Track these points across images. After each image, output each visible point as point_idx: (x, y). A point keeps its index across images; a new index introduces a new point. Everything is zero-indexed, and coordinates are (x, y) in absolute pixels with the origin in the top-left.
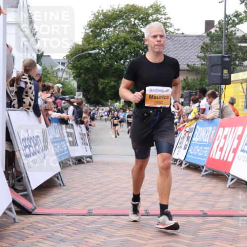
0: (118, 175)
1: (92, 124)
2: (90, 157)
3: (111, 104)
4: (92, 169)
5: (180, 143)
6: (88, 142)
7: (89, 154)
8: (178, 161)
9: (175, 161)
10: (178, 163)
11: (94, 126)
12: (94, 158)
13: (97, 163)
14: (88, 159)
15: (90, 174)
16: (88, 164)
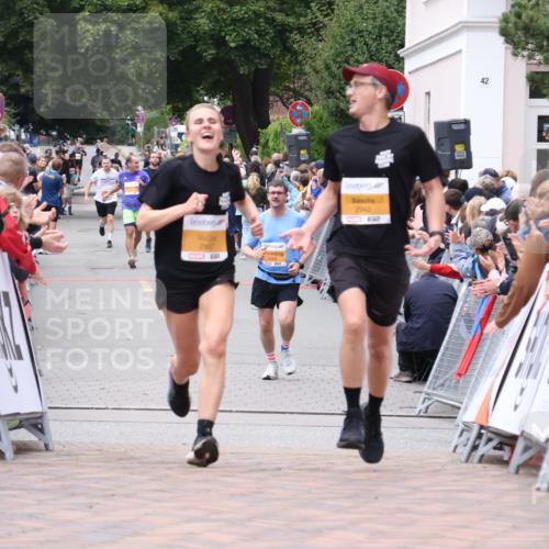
0: (189, 521)
1: (44, 238)
2: (35, 423)
3: (148, 128)
4: (45, 490)
5: (531, 348)
6: (21, 340)
7: (28, 404)
8: (520, 445)
9: (499, 447)
10: (518, 457)
11: (59, 250)
12: (57, 429)
13: (71, 455)
14: (24, 435)
15: (31, 516)
16: (24, 459)
